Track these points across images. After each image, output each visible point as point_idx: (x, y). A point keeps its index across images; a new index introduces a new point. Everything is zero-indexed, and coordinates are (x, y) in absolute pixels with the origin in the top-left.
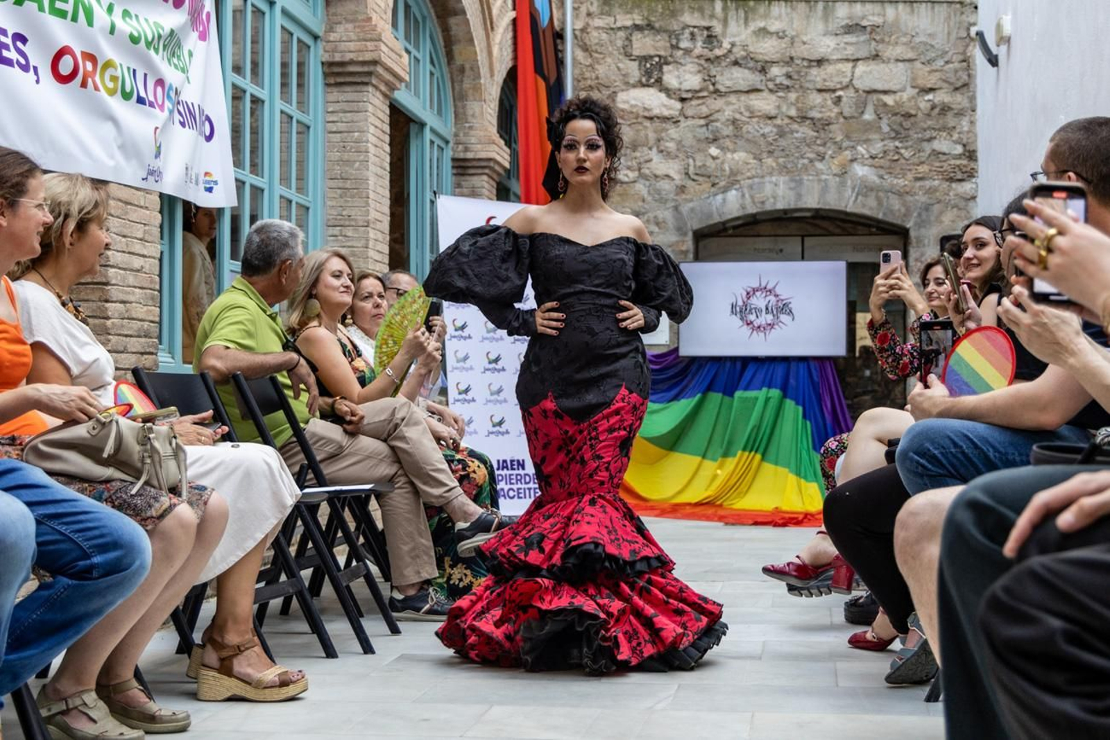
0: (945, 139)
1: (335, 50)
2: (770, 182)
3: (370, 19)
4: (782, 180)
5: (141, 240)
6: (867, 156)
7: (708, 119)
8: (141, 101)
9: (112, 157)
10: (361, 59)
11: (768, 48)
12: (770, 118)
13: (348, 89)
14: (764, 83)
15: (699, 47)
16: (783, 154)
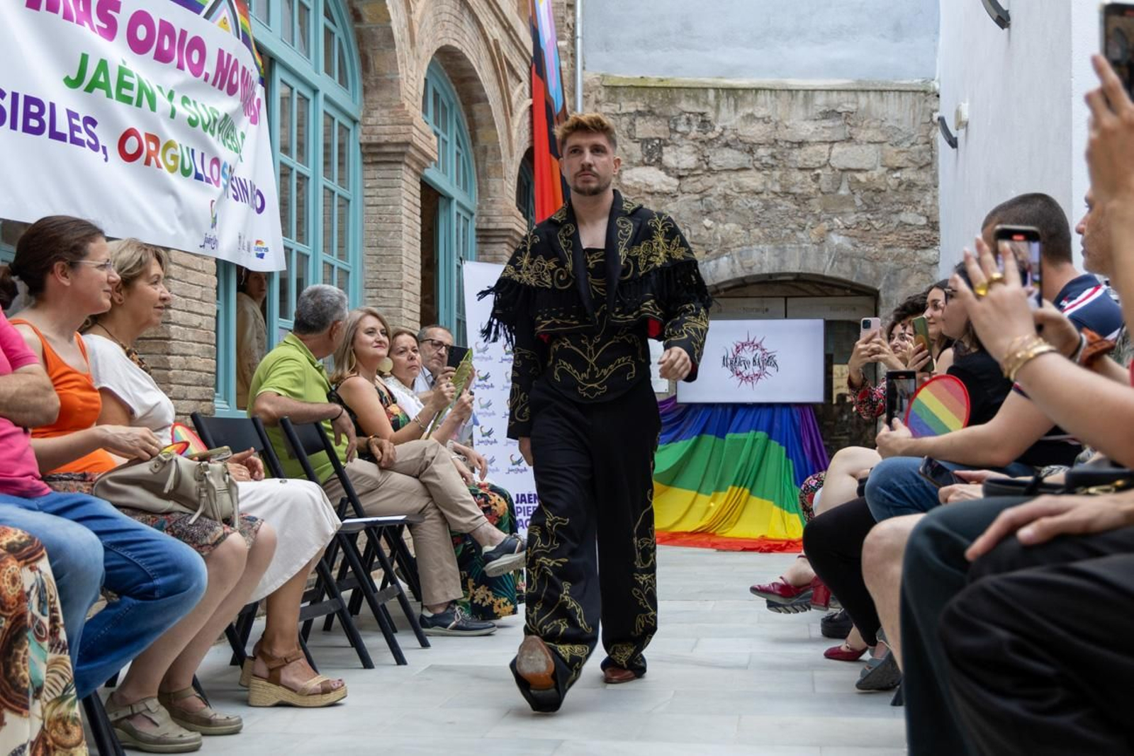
0: (911, 212)
1: (372, 133)
2: (757, 250)
3: (403, 106)
4: (767, 248)
5: (199, 300)
6: (842, 227)
7: (703, 194)
8: (198, 177)
9: (173, 227)
10: (395, 141)
11: (754, 132)
12: (757, 193)
13: (383, 167)
14: (751, 162)
15: (694, 131)
16: (768, 225)
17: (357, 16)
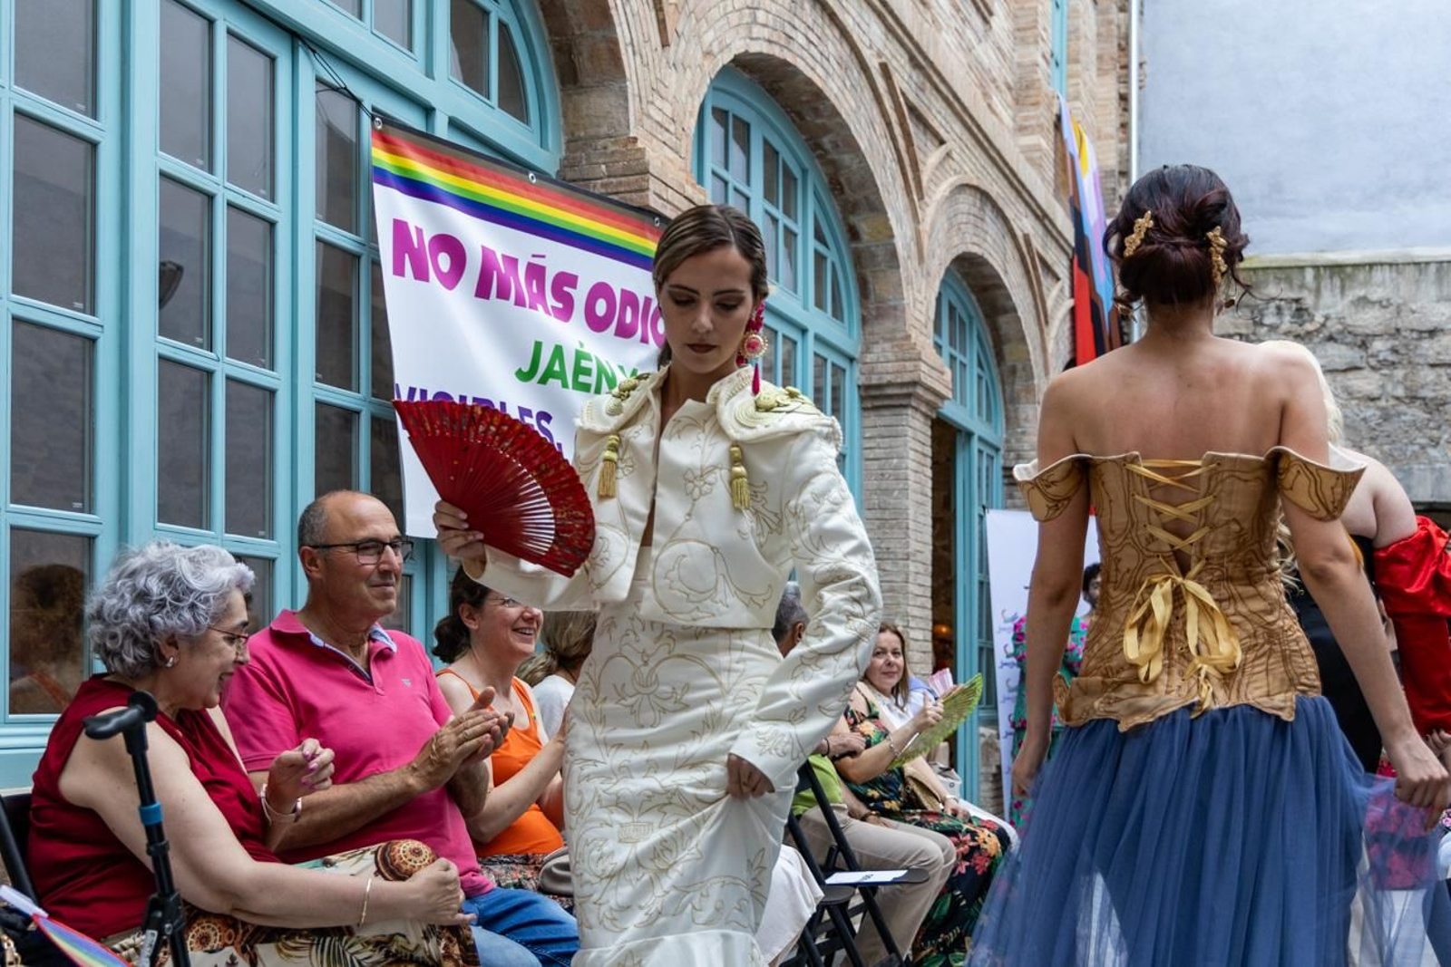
1: (872, 372)
3: (908, 337)
10: (899, 380)
11: (1368, 320)
12: (1373, 400)
13: (886, 412)
14: (1364, 360)
15: (1287, 323)
16: (1389, 440)
17: (854, 234)
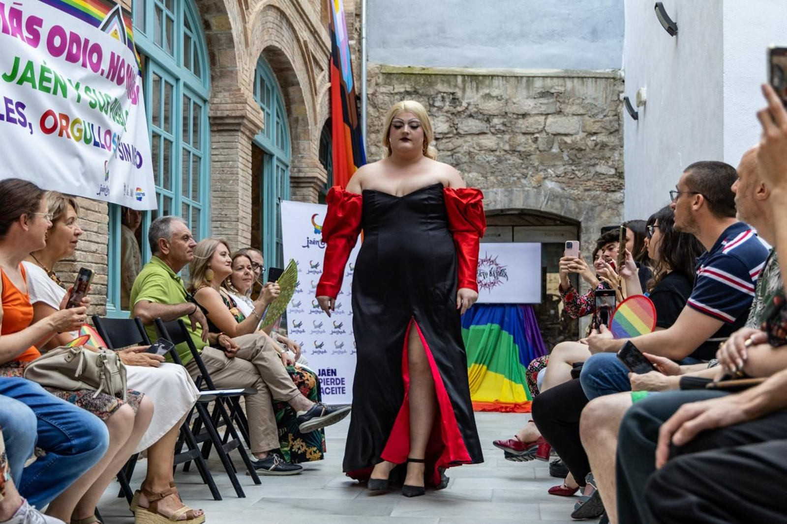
0: (604, 165)
1: (217, 109)
2: (492, 192)
3: (239, 89)
4: (500, 190)
5: (96, 232)
6: (554, 175)
7: (453, 151)
8: (96, 144)
9: (78, 180)
10: (233, 115)
11: (491, 106)
12: (493, 151)
13: (225, 134)
14: (488, 129)
15: (447, 106)
16: (500, 174)
17: (207, 25)
